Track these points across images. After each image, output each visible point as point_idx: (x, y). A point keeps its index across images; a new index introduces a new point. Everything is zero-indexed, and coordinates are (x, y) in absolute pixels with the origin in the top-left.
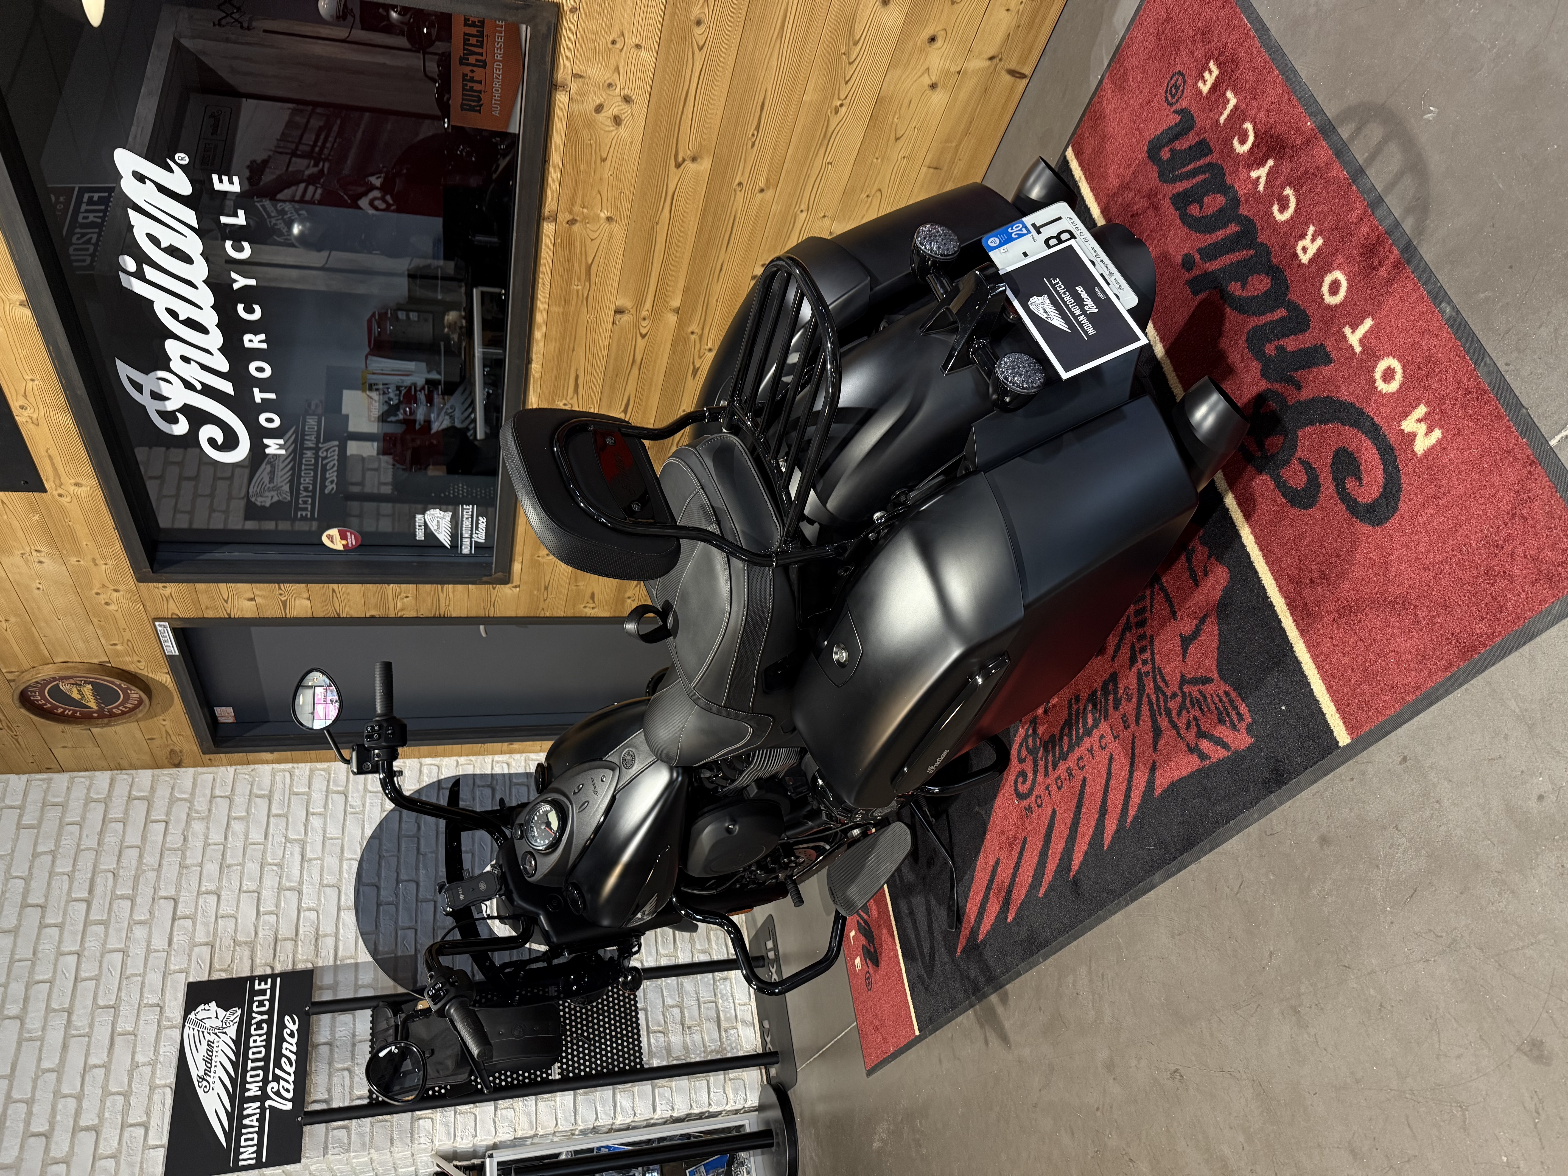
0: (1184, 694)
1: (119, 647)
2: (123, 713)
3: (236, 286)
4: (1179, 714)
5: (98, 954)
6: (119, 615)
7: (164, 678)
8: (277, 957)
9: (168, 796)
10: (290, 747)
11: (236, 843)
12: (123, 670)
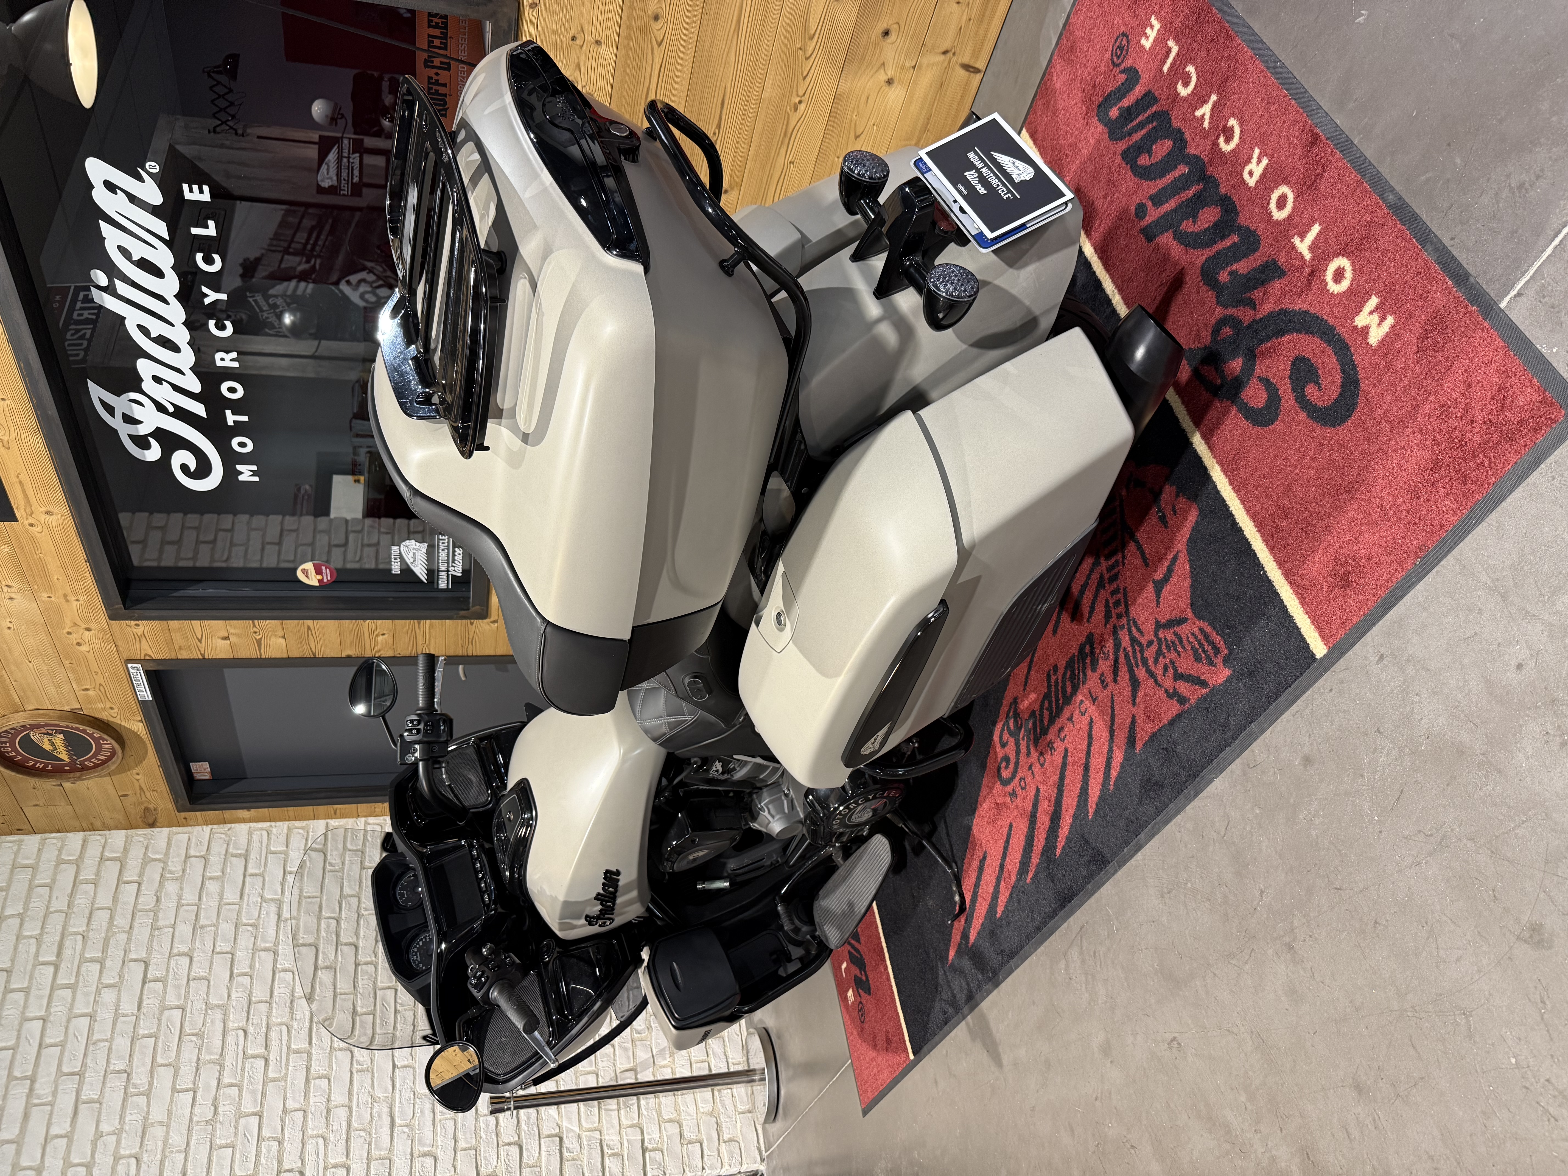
0: (1159, 640)
1: (91, 693)
2: (96, 766)
3: (207, 301)
4: (1156, 662)
5: (64, 1020)
6: (90, 656)
7: (137, 726)
8: (251, 1021)
9: (142, 856)
10: (268, 804)
11: (210, 903)
12: (95, 718)
